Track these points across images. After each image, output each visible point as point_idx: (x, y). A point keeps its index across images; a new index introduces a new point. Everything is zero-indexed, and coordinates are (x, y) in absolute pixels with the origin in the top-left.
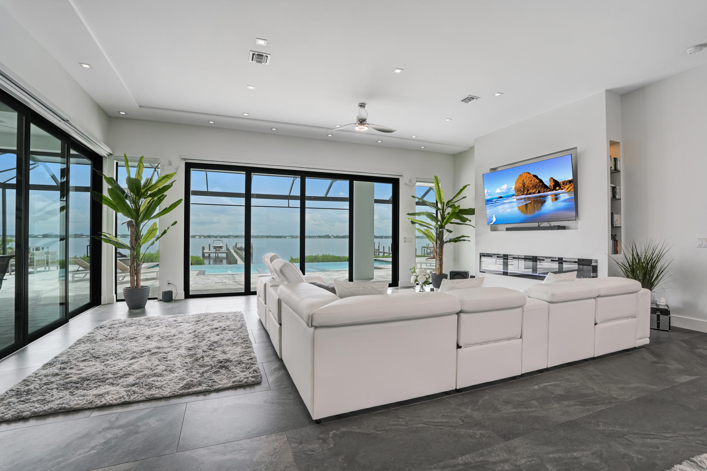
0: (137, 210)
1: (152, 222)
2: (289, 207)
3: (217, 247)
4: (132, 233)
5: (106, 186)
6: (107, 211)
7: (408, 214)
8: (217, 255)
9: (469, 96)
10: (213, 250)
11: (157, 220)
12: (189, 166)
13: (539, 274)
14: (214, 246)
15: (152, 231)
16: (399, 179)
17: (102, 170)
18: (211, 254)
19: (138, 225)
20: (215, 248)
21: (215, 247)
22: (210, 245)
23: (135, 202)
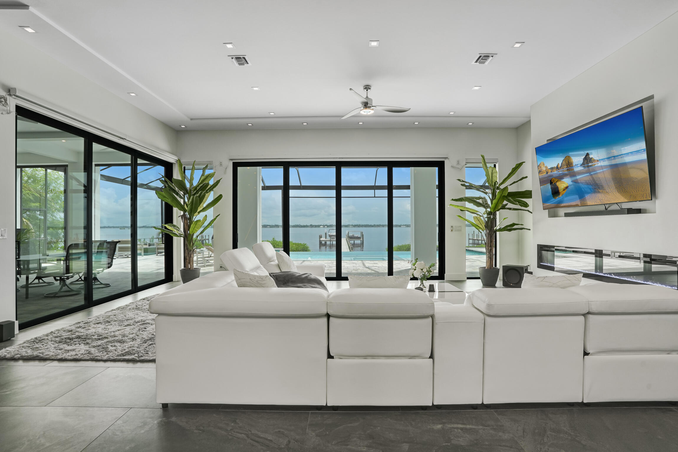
2: (375, 197)
3: (332, 235)
4: (186, 224)
7: (453, 200)
9: (481, 55)
10: (328, 238)
12: (236, 165)
13: (605, 274)
16: (444, 161)
18: (327, 242)
19: (190, 217)
20: (330, 236)
22: (326, 234)
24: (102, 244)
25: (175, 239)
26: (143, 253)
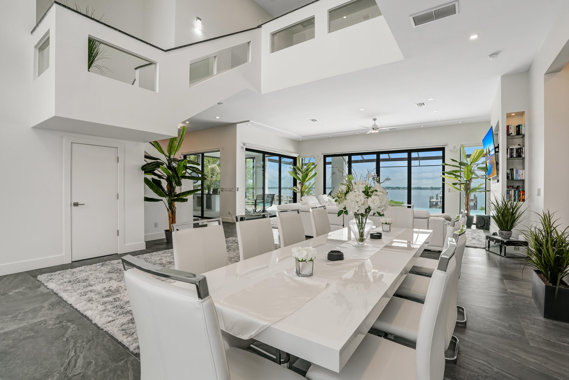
4: (301, 187)
12: (325, 157)
16: (444, 147)
18: (438, 203)
24: (268, 196)
25: (298, 193)
26: (288, 203)
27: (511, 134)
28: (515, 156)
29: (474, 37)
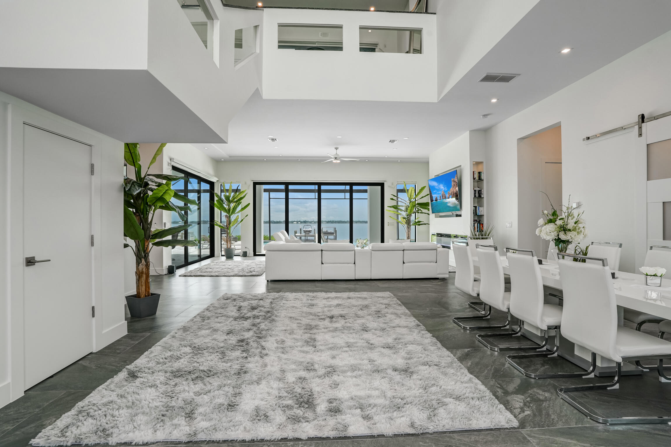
0: (229, 209)
1: (237, 215)
3: (307, 231)
4: (227, 221)
5: (216, 198)
6: (217, 211)
7: (389, 207)
8: (306, 237)
10: (303, 234)
11: (239, 214)
12: (255, 184)
14: (304, 230)
15: (236, 220)
16: (384, 183)
17: (214, 191)
19: (230, 217)
21: (305, 232)
22: (301, 229)
23: (229, 206)
27: (476, 178)
28: (477, 196)
29: (494, 101)
